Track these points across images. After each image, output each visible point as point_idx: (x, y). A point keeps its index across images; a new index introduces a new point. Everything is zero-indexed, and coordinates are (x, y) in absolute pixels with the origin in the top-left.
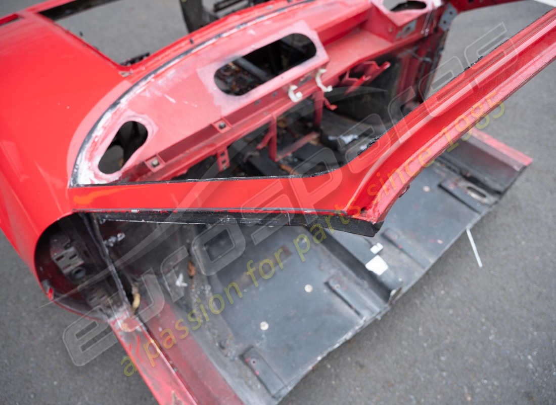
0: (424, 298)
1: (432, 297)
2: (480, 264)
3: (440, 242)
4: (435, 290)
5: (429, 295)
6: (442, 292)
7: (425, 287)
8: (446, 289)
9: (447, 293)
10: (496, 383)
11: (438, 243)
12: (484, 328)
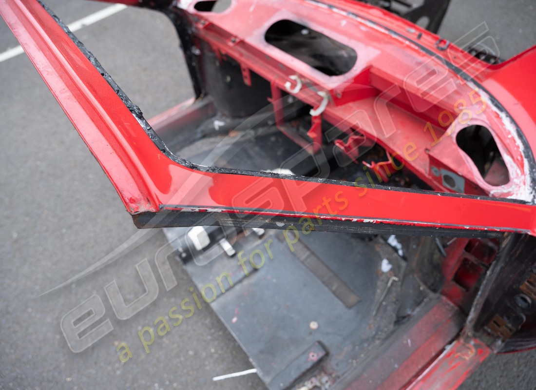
0: (210, 329)
1: (209, 337)
2: (216, 379)
3: (235, 320)
4: (216, 343)
5: (212, 335)
6: (213, 350)
7: (221, 333)
8: (216, 356)
9: (211, 355)
10: (118, 372)
11: (233, 318)
12: (167, 383)
